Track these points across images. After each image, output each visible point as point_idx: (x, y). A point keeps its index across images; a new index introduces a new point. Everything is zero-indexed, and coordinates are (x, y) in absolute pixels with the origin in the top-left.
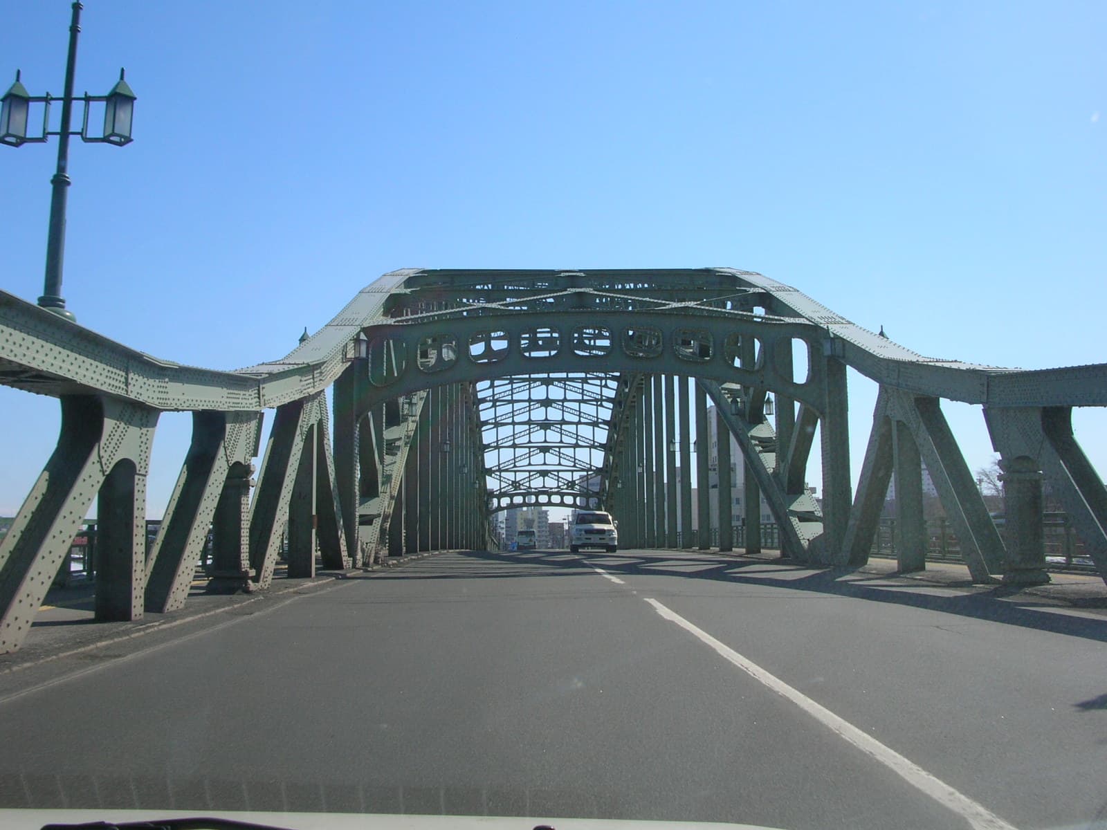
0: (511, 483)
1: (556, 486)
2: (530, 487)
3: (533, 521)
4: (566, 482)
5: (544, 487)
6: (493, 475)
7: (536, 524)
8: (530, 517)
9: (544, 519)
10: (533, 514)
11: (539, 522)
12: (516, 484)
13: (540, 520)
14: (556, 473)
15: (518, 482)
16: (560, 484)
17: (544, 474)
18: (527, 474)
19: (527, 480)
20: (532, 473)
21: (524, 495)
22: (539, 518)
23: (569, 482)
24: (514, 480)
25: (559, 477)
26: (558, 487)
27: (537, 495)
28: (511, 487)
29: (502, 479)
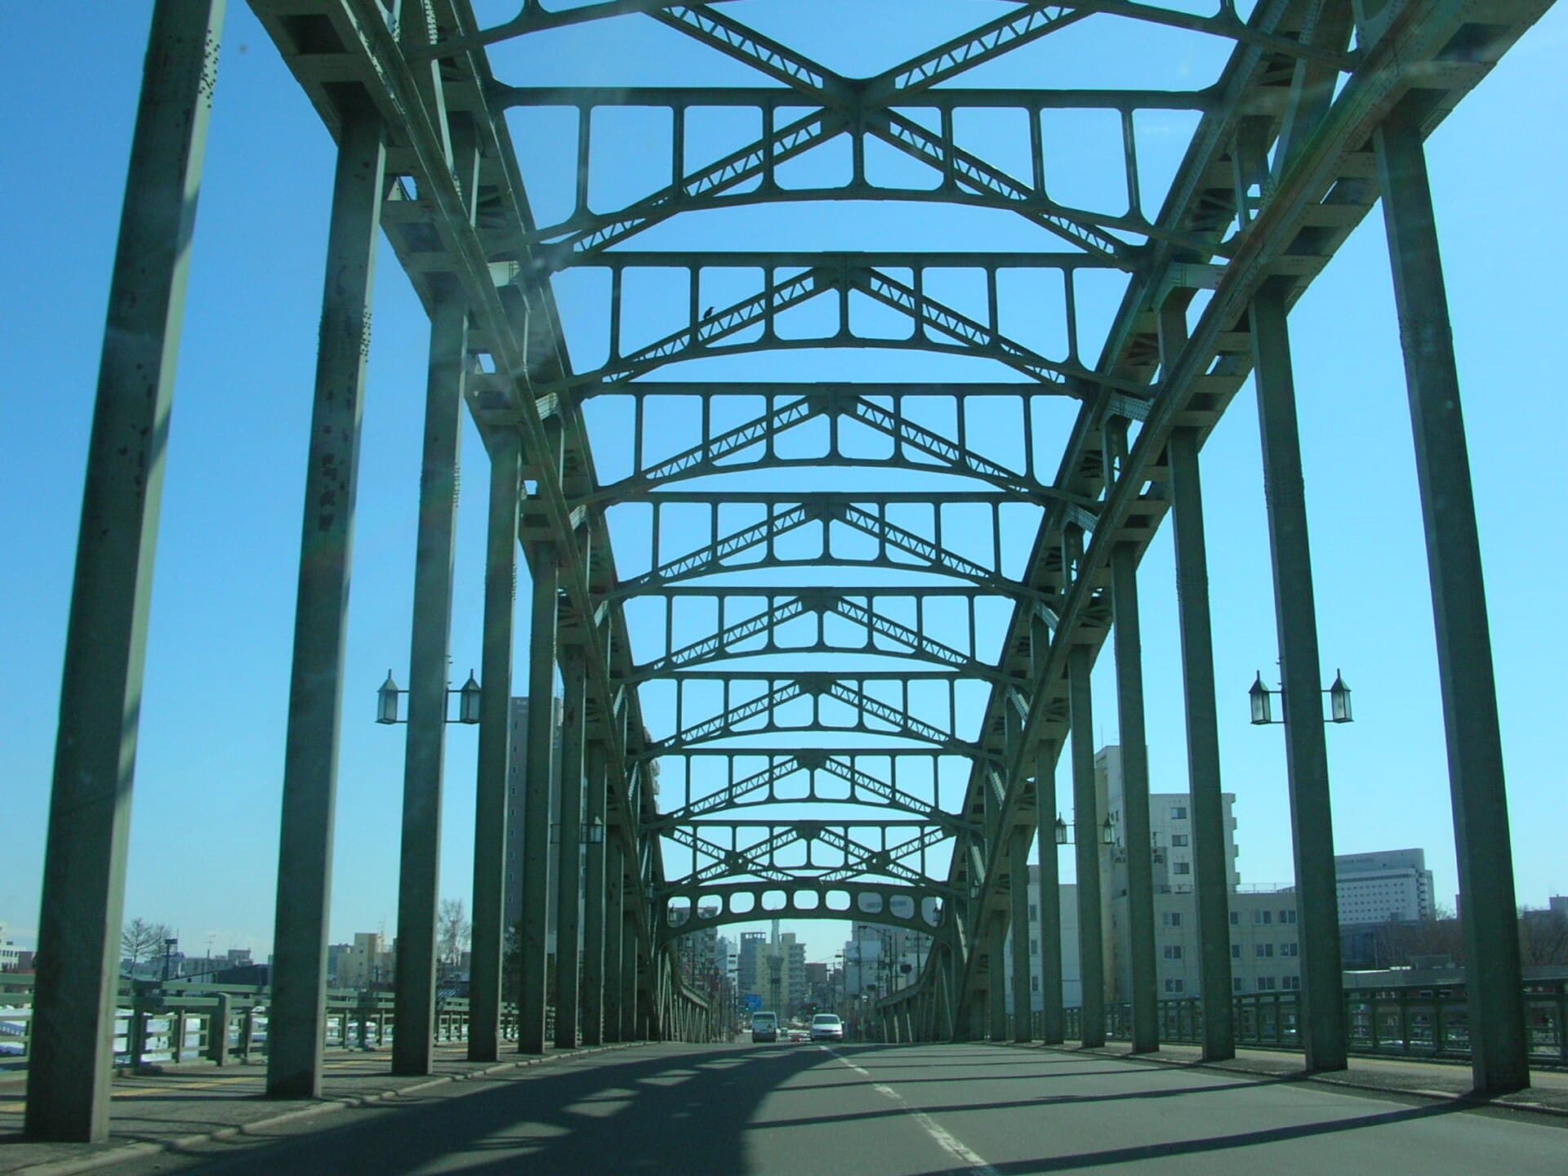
0: (722, 855)
1: (840, 863)
2: (772, 867)
3: (782, 960)
4: (866, 856)
5: (809, 866)
6: (677, 834)
7: (785, 965)
8: (776, 953)
9: (797, 958)
10: (780, 949)
11: (791, 962)
12: (735, 861)
13: (792, 959)
14: (840, 830)
15: (741, 854)
16: (852, 860)
17: (809, 830)
18: (763, 833)
19: (764, 848)
20: (777, 830)
21: (757, 890)
22: (791, 955)
23: (874, 854)
24: (730, 848)
25: (848, 842)
26: (847, 866)
27: (791, 887)
28: (723, 866)
29: (699, 844)
